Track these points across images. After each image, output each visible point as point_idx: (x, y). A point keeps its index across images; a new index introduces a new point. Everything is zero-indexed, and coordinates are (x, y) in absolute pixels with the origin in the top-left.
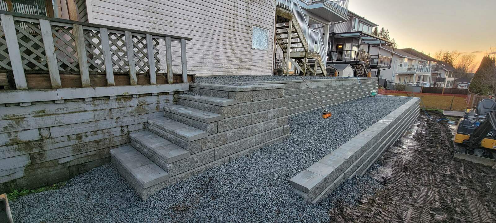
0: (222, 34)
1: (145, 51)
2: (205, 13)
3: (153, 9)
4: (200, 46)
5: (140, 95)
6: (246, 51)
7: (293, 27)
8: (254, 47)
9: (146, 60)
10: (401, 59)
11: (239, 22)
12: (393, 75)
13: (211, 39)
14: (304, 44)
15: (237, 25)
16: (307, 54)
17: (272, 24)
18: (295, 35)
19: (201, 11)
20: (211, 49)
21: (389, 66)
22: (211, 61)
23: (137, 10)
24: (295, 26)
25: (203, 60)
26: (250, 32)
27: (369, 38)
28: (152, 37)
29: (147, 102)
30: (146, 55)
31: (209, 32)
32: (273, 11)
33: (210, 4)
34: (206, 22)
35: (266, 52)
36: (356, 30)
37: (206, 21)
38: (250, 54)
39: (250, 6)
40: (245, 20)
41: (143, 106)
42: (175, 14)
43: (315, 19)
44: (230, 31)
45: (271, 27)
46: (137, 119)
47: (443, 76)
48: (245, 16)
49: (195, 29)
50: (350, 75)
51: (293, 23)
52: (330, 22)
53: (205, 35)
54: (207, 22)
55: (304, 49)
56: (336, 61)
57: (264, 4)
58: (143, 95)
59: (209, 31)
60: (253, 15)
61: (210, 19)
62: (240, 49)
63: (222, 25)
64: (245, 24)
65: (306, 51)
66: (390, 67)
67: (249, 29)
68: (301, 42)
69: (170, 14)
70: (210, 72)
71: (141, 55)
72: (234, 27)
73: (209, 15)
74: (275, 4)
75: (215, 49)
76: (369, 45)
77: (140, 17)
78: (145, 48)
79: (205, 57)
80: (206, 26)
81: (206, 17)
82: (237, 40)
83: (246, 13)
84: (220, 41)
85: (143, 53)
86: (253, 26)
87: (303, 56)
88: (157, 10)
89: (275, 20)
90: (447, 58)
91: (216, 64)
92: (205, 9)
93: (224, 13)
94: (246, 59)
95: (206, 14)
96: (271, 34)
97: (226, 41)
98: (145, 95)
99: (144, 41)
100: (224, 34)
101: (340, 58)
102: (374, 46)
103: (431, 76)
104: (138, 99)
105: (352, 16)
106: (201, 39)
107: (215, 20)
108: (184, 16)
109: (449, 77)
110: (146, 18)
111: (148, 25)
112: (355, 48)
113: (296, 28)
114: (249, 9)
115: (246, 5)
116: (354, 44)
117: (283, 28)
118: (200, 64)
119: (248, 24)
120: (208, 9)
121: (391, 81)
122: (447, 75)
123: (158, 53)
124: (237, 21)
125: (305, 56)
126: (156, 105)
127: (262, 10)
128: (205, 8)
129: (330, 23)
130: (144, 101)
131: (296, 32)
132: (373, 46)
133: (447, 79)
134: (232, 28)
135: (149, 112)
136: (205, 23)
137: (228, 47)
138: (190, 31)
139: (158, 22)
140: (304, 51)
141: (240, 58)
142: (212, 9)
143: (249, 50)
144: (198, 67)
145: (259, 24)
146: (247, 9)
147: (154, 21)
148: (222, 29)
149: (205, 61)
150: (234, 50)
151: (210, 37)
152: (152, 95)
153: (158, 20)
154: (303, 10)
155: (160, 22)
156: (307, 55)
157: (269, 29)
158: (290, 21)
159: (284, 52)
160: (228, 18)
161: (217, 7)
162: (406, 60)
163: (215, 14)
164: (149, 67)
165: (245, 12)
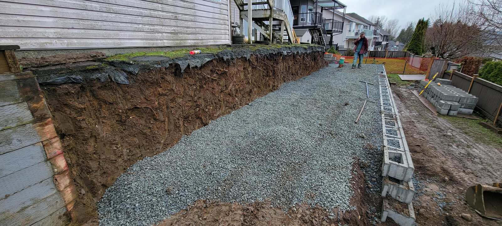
10: (351, 23)
12: (344, 40)
16: (272, 12)
21: (341, 30)
47: (380, 40)
50: (308, 41)
55: (269, 5)
65: (270, 9)
66: (342, 32)
76: (322, 8)
87: (268, 16)
90: (378, 24)
101: (296, 23)
116: (309, 6)
121: (342, 47)
125: (270, 16)
132: (325, 9)
156: (272, 15)
159: (241, 11)
162: (354, 24)
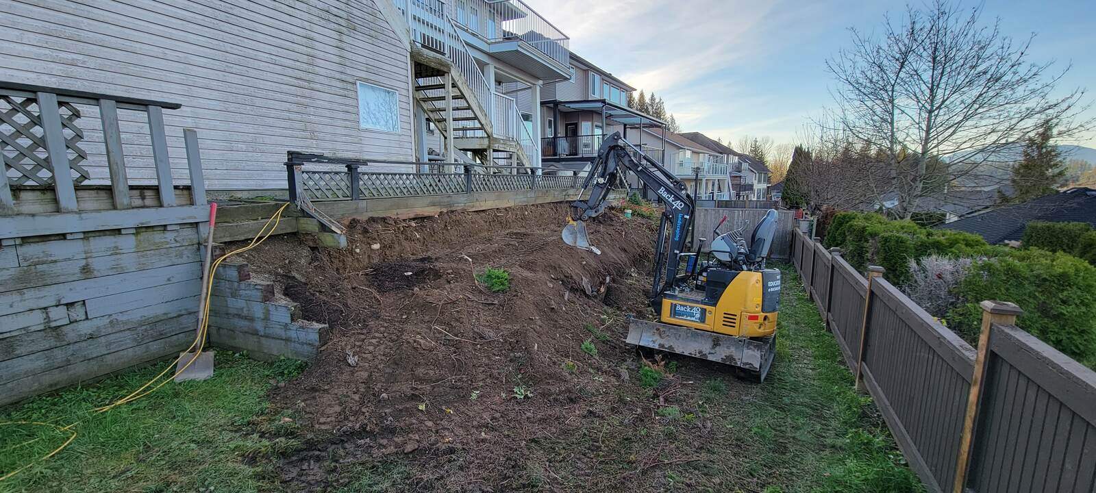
0: (278, 96)
1: (37, 131)
2: (228, 47)
3: (69, 32)
4: (218, 123)
5: (25, 240)
6: (346, 135)
7: (455, 87)
8: (363, 126)
9: (41, 154)
10: (680, 151)
11: (322, 71)
13: (248, 108)
14: (483, 122)
15: (317, 79)
16: (491, 142)
17: (404, 78)
18: (462, 103)
19: (217, 42)
20: (250, 129)
22: (252, 156)
23: (17, 33)
24: (459, 84)
25: (229, 155)
26: (350, 94)
27: (619, 112)
28: (54, 99)
29: (51, 255)
30: (41, 142)
31: (242, 92)
32: (404, 53)
33: (239, 28)
34: (232, 67)
35: (397, 138)
36: (597, 97)
37: (232, 65)
38: (356, 140)
39: (344, 38)
40: (335, 67)
41: (37, 266)
42: (138, 45)
43: (506, 72)
44: (299, 91)
45: (403, 85)
46: (21, 301)
47: (748, 182)
48: (337, 59)
49: (200, 82)
51: (453, 79)
52: (539, 79)
53: (231, 98)
54: (236, 69)
55: (485, 131)
56: (567, 155)
57: (381, 37)
58: (37, 240)
59: (244, 90)
60: (354, 57)
61: (242, 61)
62: (329, 129)
63: (277, 76)
64: (338, 76)
65: (489, 137)
67: (349, 86)
68: (476, 118)
69: (124, 46)
70: (251, 182)
71: (25, 142)
72: (309, 81)
73: (241, 53)
74: (408, 38)
75: (261, 129)
76: (625, 125)
77: (26, 48)
78: (36, 124)
79: (234, 149)
80: (231, 78)
81: (232, 58)
82: (320, 110)
83: (338, 54)
84: (274, 111)
85: (31, 136)
86: (358, 82)
87: (485, 147)
88: (82, 33)
89: (409, 71)
90: (755, 151)
91: (269, 164)
92: (225, 38)
93: (279, 50)
94: (347, 151)
95: (229, 50)
96: (404, 99)
97: (289, 111)
98: (44, 238)
99: (33, 108)
100: (284, 97)
101: (574, 151)
102: (633, 127)
103: (730, 182)
104: (19, 248)
105: (588, 70)
106: (219, 106)
107: (256, 64)
108: (167, 51)
109: (759, 181)
110: (47, 51)
111: (57, 68)
112: (598, 132)
113: (462, 89)
114: (344, 45)
115: (337, 37)
116: (595, 123)
117: (434, 89)
118: (222, 164)
119: (343, 77)
120: (236, 40)
122: (755, 179)
123: (79, 136)
124: (317, 68)
125: (489, 147)
126: (83, 263)
127: (376, 49)
128: (227, 37)
129: (541, 82)
130: (42, 255)
131: (462, 97)
132: (631, 128)
133: (757, 186)
135: (62, 279)
136: (227, 70)
137: (298, 126)
138: (186, 88)
139: (84, 62)
140: (486, 136)
141: (331, 149)
142: (246, 40)
143: (354, 133)
144: (218, 172)
145: (373, 77)
146: (340, 44)
147: (73, 59)
148: (277, 85)
149: (236, 155)
150: (313, 132)
151: (247, 103)
152: (65, 239)
153: (86, 59)
154: (472, 49)
155: (91, 63)
156: (492, 145)
157: (398, 89)
158: (446, 75)
160: (292, 62)
161: (260, 37)
162: (688, 154)
163: (255, 53)
164: (51, 170)
165: (336, 51)
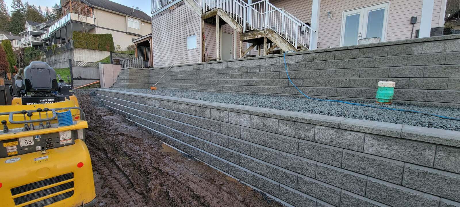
8: (188, 49)
26: (185, 41)
32: (199, 20)
35: (196, 50)
38: (186, 54)
51: (218, 16)
57: (193, 19)
60: (187, 30)
62: (182, 52)
86: (187, 37)
96: (198, 36)
119: (184, 37)
127: (192, 24)
134: (179, 43)
137: (177, 53)
143: (186, 52)
145: (190, 33)
